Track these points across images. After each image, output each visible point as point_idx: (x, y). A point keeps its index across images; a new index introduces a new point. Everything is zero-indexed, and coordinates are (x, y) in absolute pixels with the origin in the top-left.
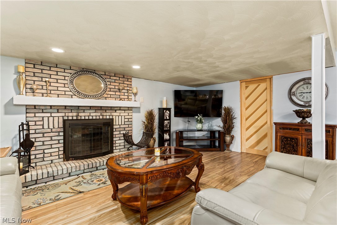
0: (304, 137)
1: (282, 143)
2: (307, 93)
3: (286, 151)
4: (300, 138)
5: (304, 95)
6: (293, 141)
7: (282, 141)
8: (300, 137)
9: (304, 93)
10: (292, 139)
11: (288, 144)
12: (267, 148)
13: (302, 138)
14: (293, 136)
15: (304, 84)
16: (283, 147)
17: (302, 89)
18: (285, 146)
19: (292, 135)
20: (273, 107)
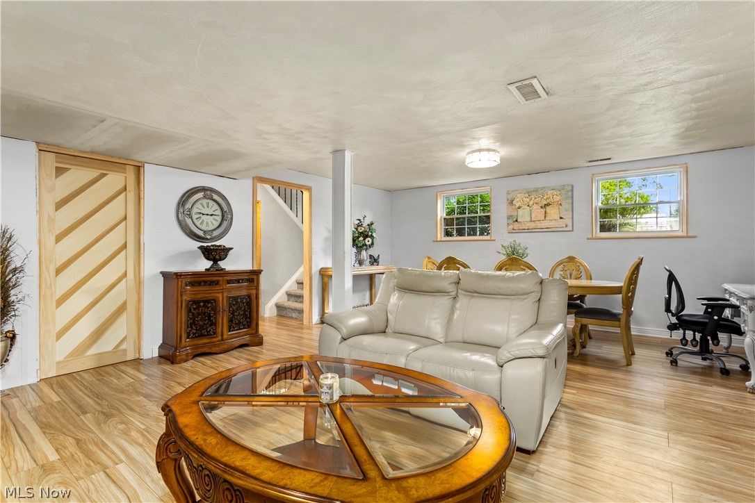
0: (225, 295)
1: (188, 314)
2: (207, 215)
3: (196, 330)
4: (221, 299)
5: (204, 217)
6: (209, 305)
7: (189, 311)
8: (220, 296)
9: (203, 214)
10: (207, 302)
11: (199, 314)
12: (125, 338)
13: (223, 296)
14: (209, 296)
15: (205, 197)
16: (191, 323)
17: (201, 207)
18: (194, 320)
19: (207, 295)
20: (145, 238)
